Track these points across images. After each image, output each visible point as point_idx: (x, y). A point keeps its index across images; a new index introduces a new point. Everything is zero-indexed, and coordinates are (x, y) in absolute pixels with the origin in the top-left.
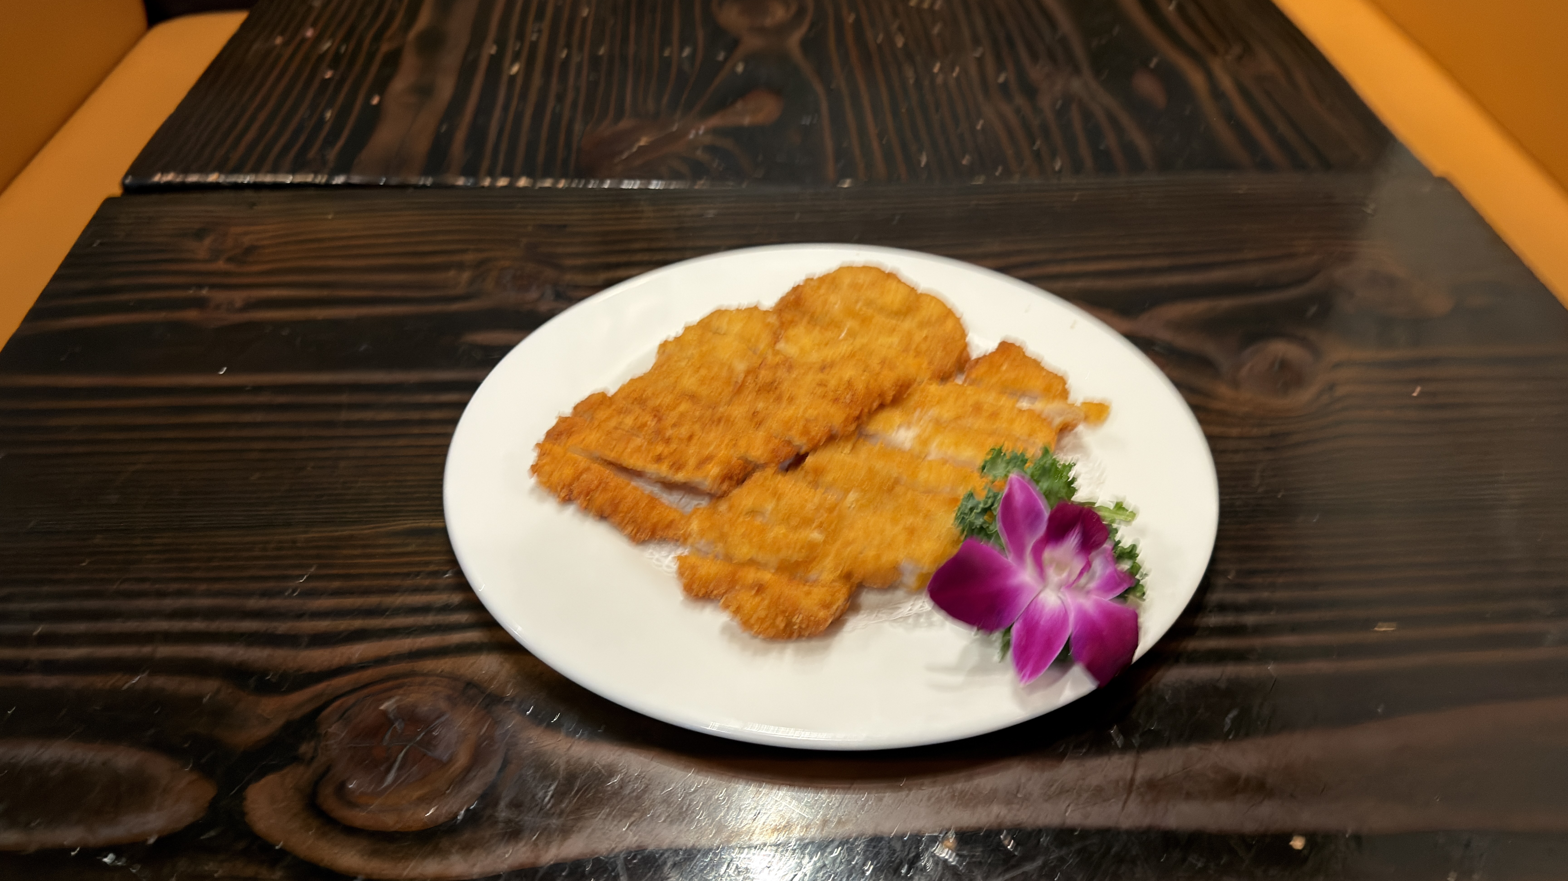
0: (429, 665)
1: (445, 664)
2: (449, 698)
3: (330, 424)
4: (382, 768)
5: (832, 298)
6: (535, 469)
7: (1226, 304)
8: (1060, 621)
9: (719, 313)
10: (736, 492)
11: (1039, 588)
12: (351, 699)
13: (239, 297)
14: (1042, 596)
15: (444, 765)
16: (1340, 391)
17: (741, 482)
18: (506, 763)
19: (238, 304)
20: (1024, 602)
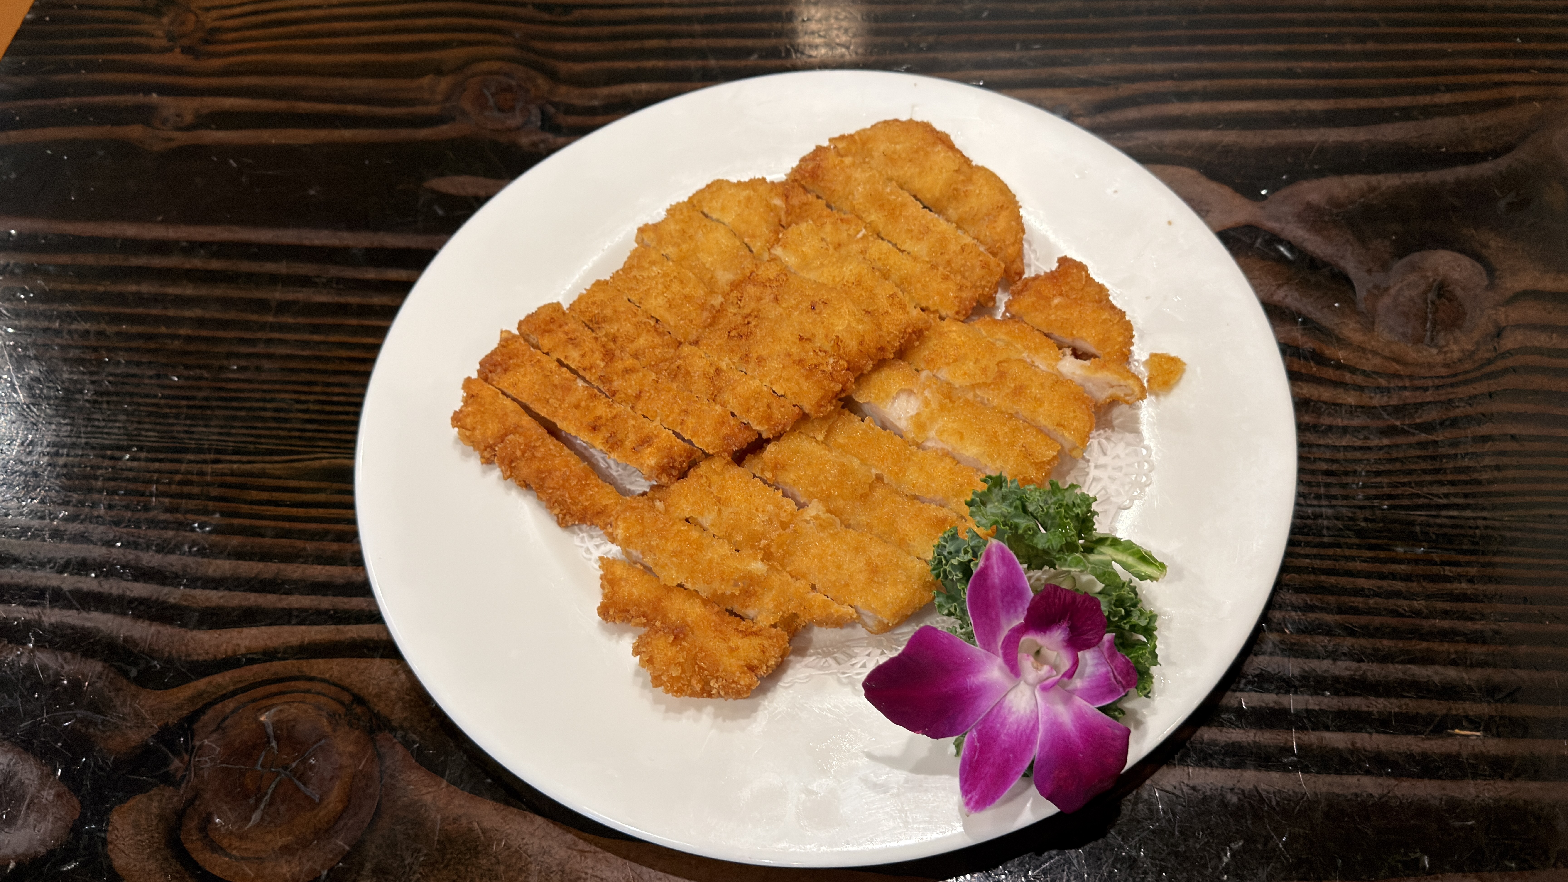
0: (319, 666)
1: (335, 668)
2: (332, 716)
3: (262, 306)
4: (252, 801)
5: (858, 175)
6: (457, 419)
7: (1389, 181)
8: (1026, 737)
9: (717, 187)
10: (676, 486)
11: (1009, 685)
12: (231, 704)
13: (190, 106)
14: (1011, 696)
15: (314, 805)
16: (1509, 342)
17: (683, 475)
18: (378, 813)
19: (189, 118)
20: (985, 705)
